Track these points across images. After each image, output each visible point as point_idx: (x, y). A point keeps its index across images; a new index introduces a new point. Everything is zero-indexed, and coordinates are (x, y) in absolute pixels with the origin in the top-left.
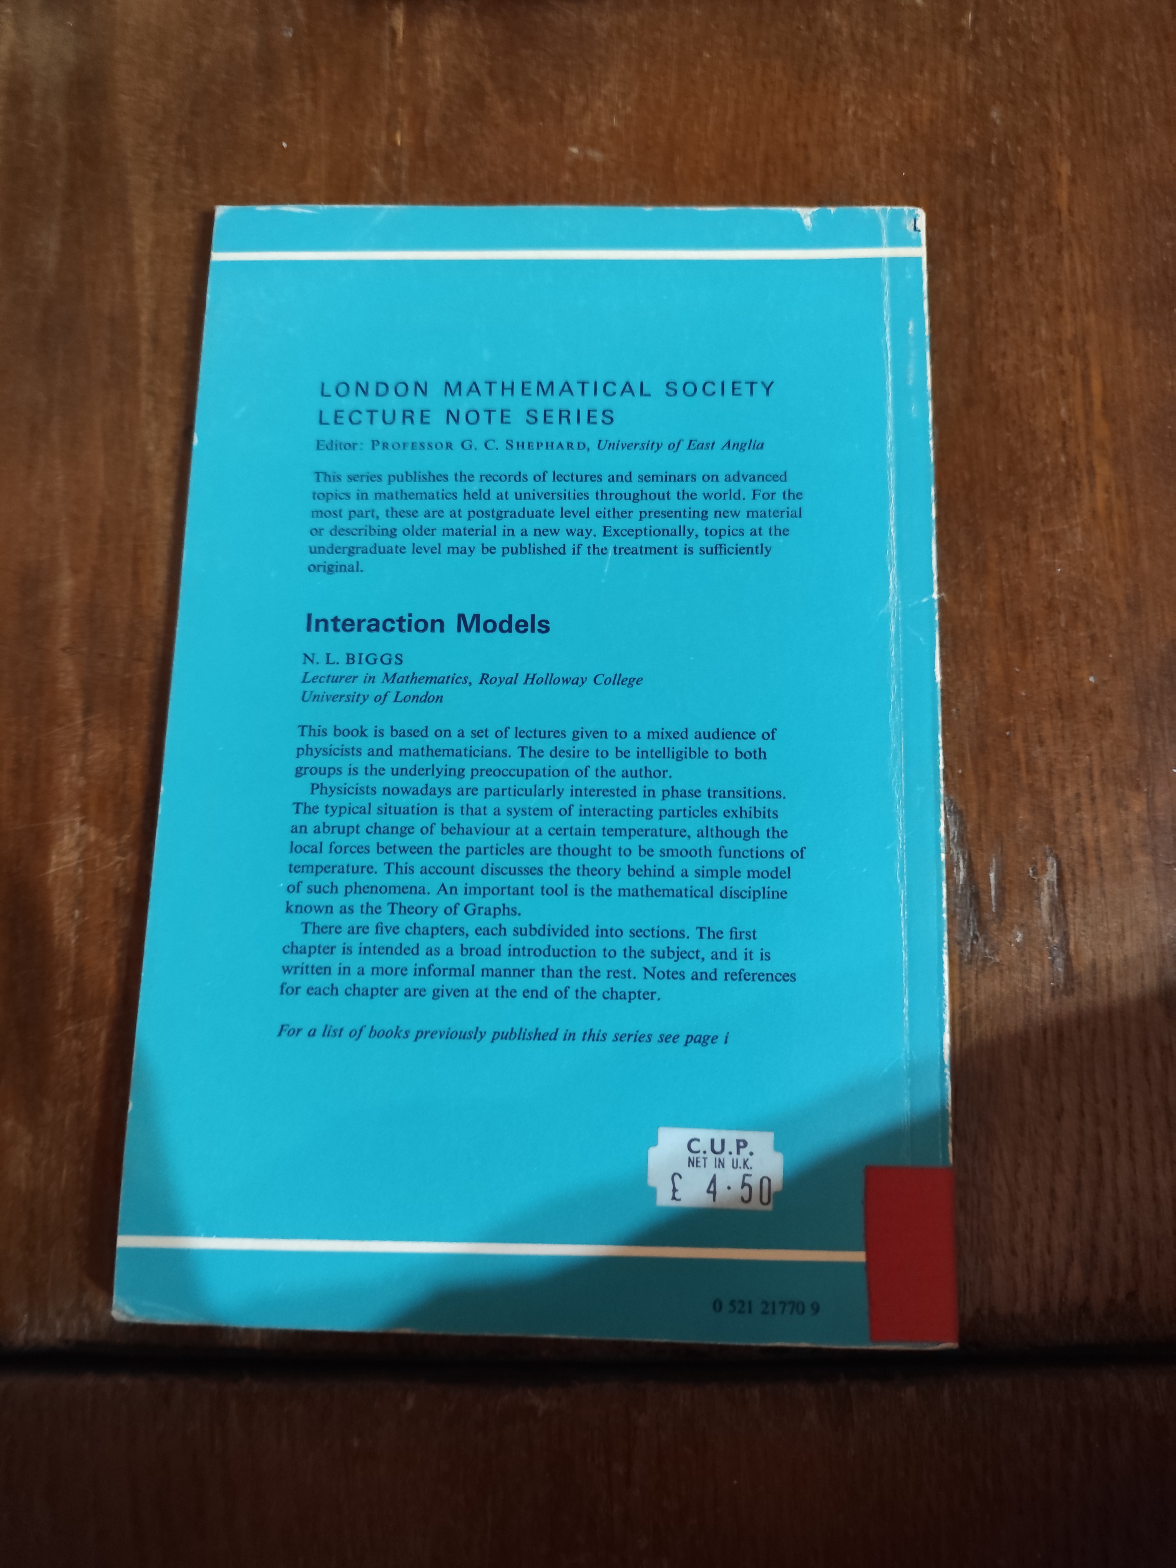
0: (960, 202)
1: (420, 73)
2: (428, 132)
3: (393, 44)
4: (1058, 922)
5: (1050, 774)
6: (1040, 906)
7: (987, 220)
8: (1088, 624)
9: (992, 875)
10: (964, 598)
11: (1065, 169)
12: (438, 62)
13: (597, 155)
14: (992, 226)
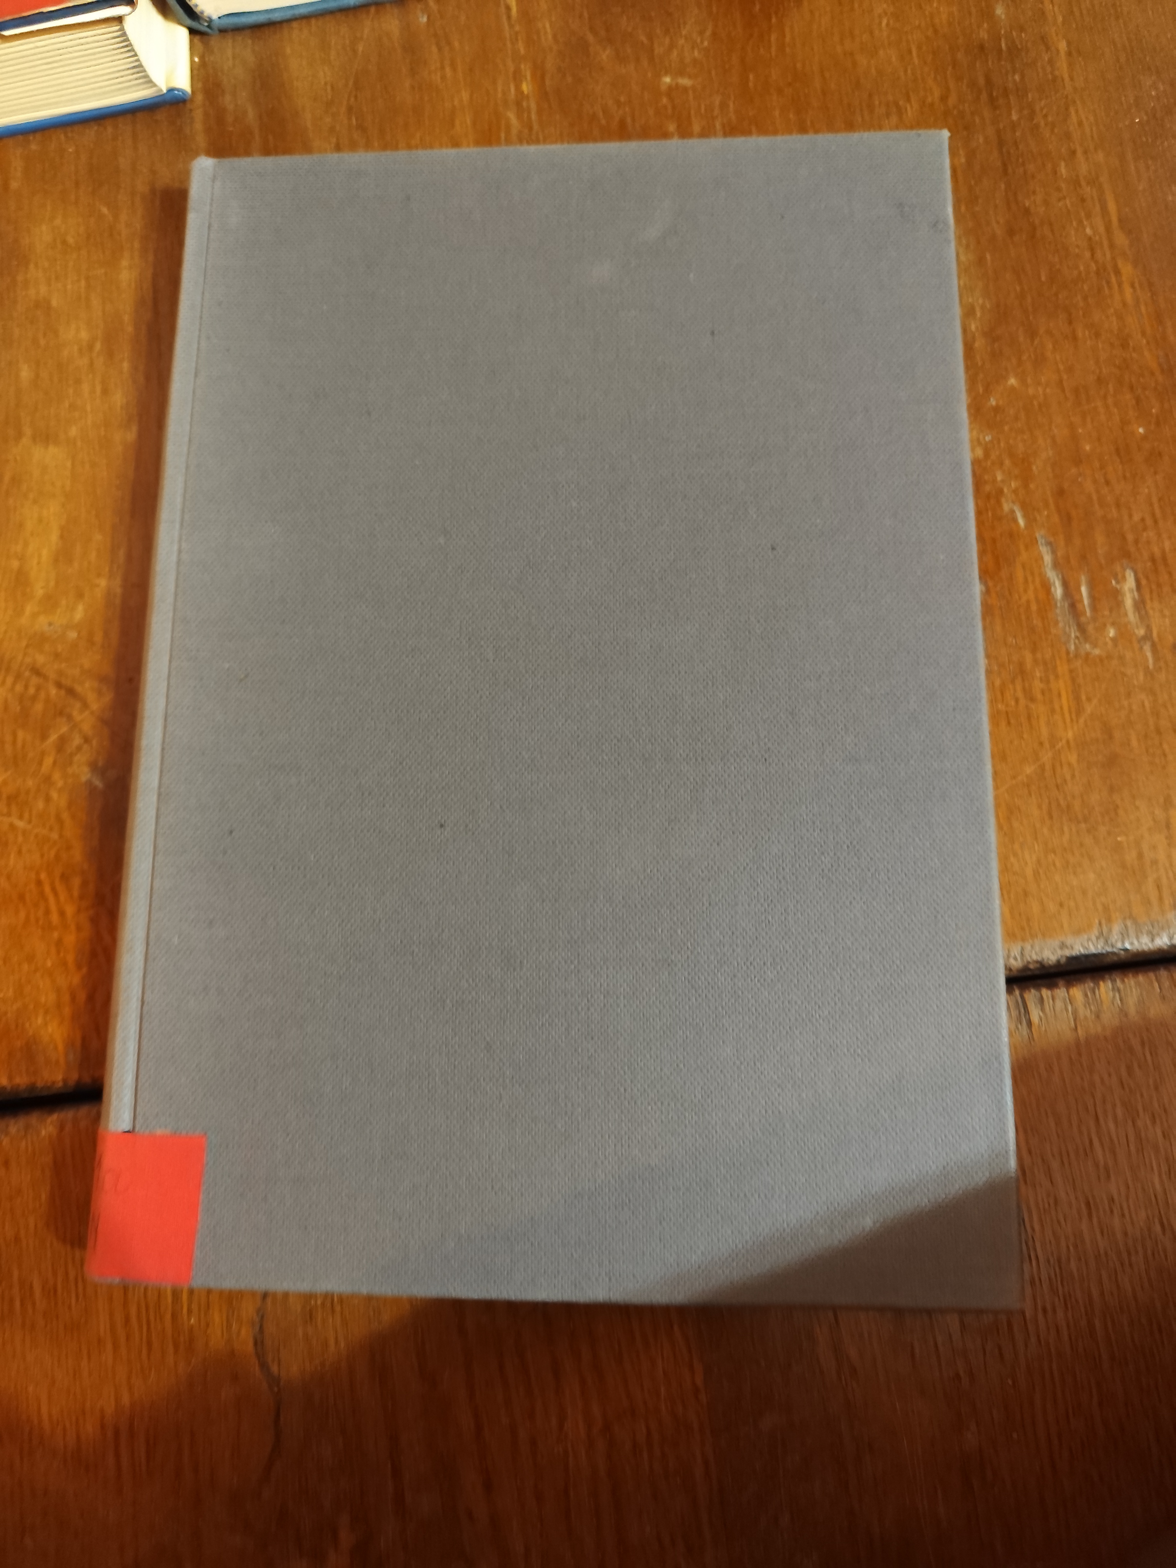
0: (981, 81)
1: (535, 37)
2: (548, 82)
3: (509, 17)
4: (1141, 618)
5: (1118, 506)
6: (1125, 606)
7: (1006, 92)
8: (1132, 388)
9: (1084, 590)
10: (1029, 381)
11: (1063, 46)
12: (548, 26)
13: (685, 82)
14: (1011, 97)
